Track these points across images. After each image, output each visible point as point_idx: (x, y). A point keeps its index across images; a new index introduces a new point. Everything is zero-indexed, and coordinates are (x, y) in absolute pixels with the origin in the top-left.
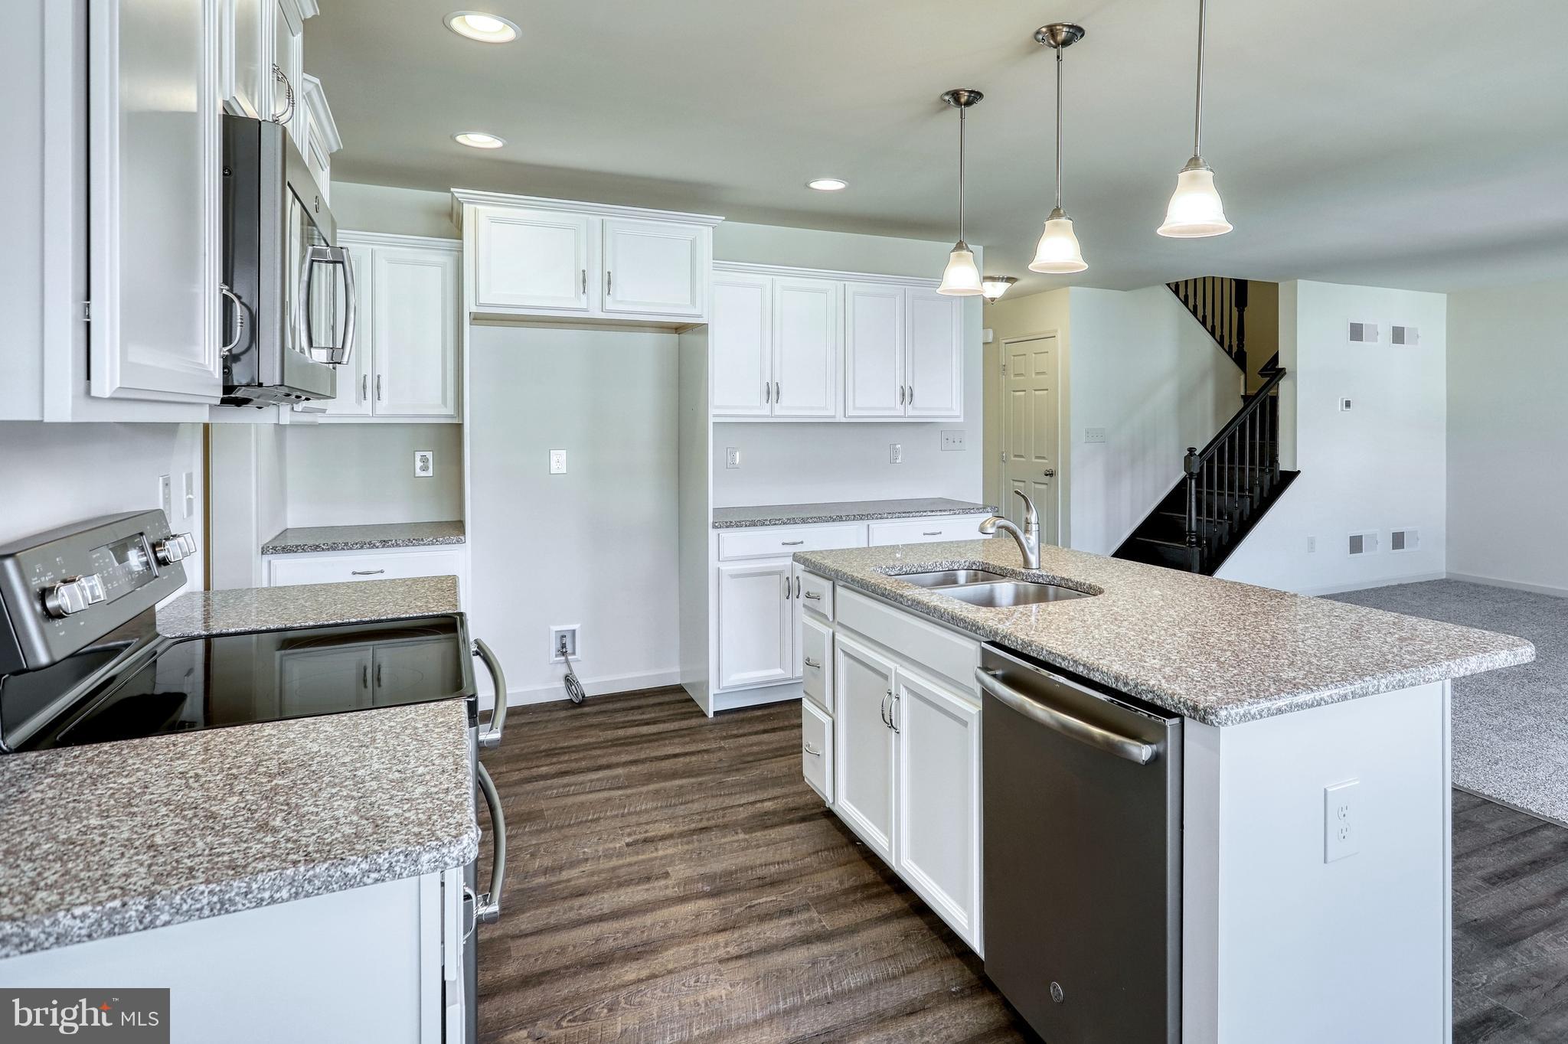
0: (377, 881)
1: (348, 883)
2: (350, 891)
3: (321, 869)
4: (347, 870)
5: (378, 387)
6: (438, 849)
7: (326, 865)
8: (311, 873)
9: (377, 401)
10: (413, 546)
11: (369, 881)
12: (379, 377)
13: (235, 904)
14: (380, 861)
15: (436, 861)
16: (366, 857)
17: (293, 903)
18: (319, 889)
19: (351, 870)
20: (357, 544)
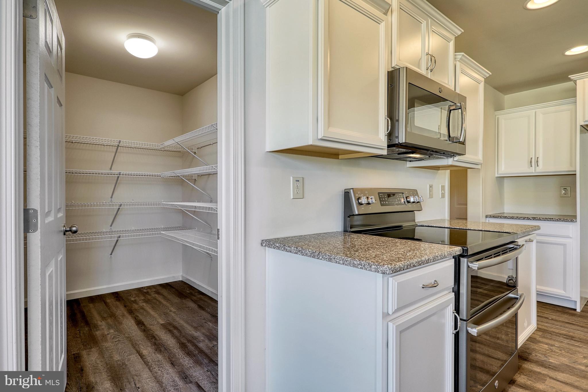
0: (361, 268)
1: (354, 266)
2: (355, 268)
3: (349, 259)
4: (354, 262)
5: (537, 162)
6: (377, 266)
7: (351, 259)
8: (347, 259)
9: (537, 167)
10: (548, 221)
11: (359, 267)
12: (538, 158)
13: (332, 260)
14: (362, 263)
15: (376, 269)
16: (360, 261)
17: (342, 265)
18: (348, 264)
19: (355, 262)
20: (522, 217)
